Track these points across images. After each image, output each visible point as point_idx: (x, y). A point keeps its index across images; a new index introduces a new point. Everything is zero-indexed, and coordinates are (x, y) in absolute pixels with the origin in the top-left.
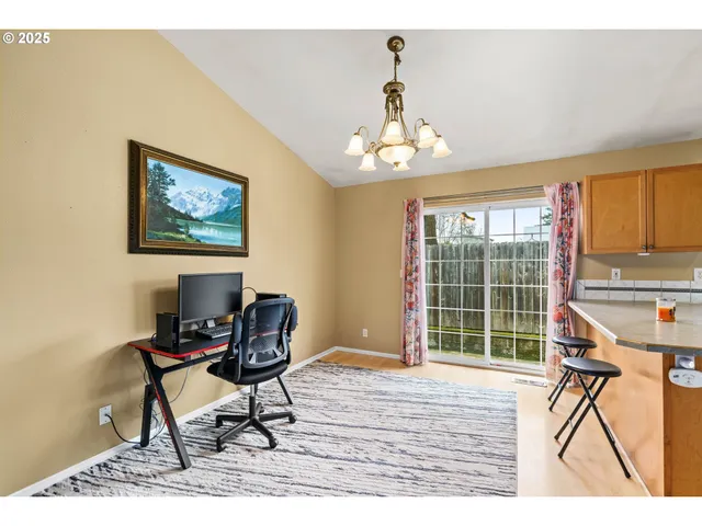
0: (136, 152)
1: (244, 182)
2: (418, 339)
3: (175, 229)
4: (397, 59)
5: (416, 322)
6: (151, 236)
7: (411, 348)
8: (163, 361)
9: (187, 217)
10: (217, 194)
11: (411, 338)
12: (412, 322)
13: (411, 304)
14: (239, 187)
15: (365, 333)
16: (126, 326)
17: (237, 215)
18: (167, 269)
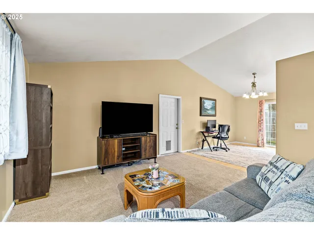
0: (201, 99)
1: (215, 100)
2: (263, 140)
3: (205, 111)
4: (255, 77)
5: (262, 135)
6: (203, 113)
7: (260, 142)
8: (206, 134)
9: (207, 109)
10: (211, 104)
11: (260, 139)
12: (261, 135)
13: (260, 130)
14: (214, 102)
15: (245, 138)
16: (199, 129)
17: (214, 108)
18: (205, 119)
